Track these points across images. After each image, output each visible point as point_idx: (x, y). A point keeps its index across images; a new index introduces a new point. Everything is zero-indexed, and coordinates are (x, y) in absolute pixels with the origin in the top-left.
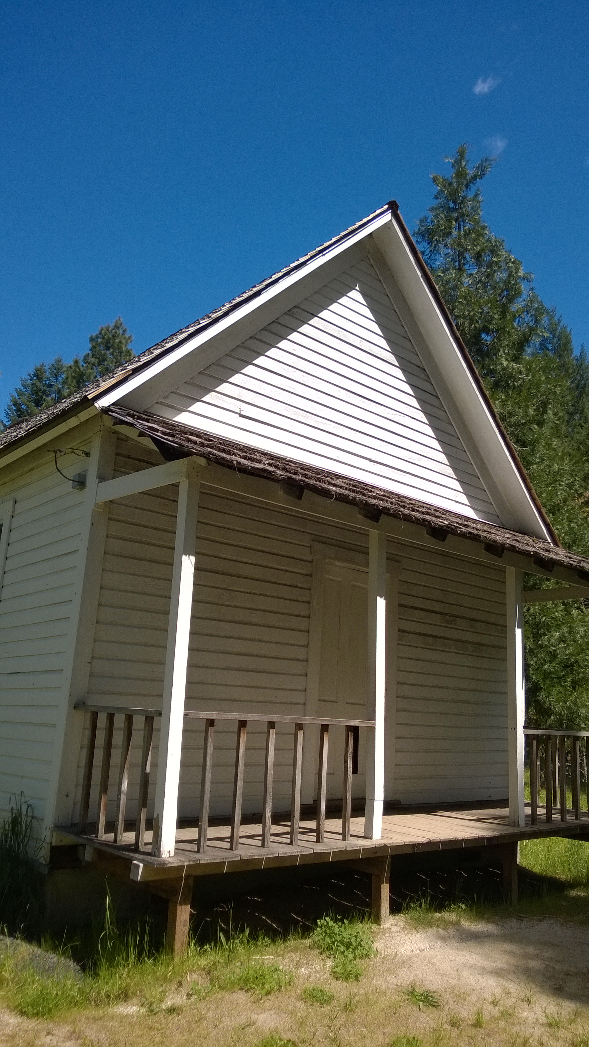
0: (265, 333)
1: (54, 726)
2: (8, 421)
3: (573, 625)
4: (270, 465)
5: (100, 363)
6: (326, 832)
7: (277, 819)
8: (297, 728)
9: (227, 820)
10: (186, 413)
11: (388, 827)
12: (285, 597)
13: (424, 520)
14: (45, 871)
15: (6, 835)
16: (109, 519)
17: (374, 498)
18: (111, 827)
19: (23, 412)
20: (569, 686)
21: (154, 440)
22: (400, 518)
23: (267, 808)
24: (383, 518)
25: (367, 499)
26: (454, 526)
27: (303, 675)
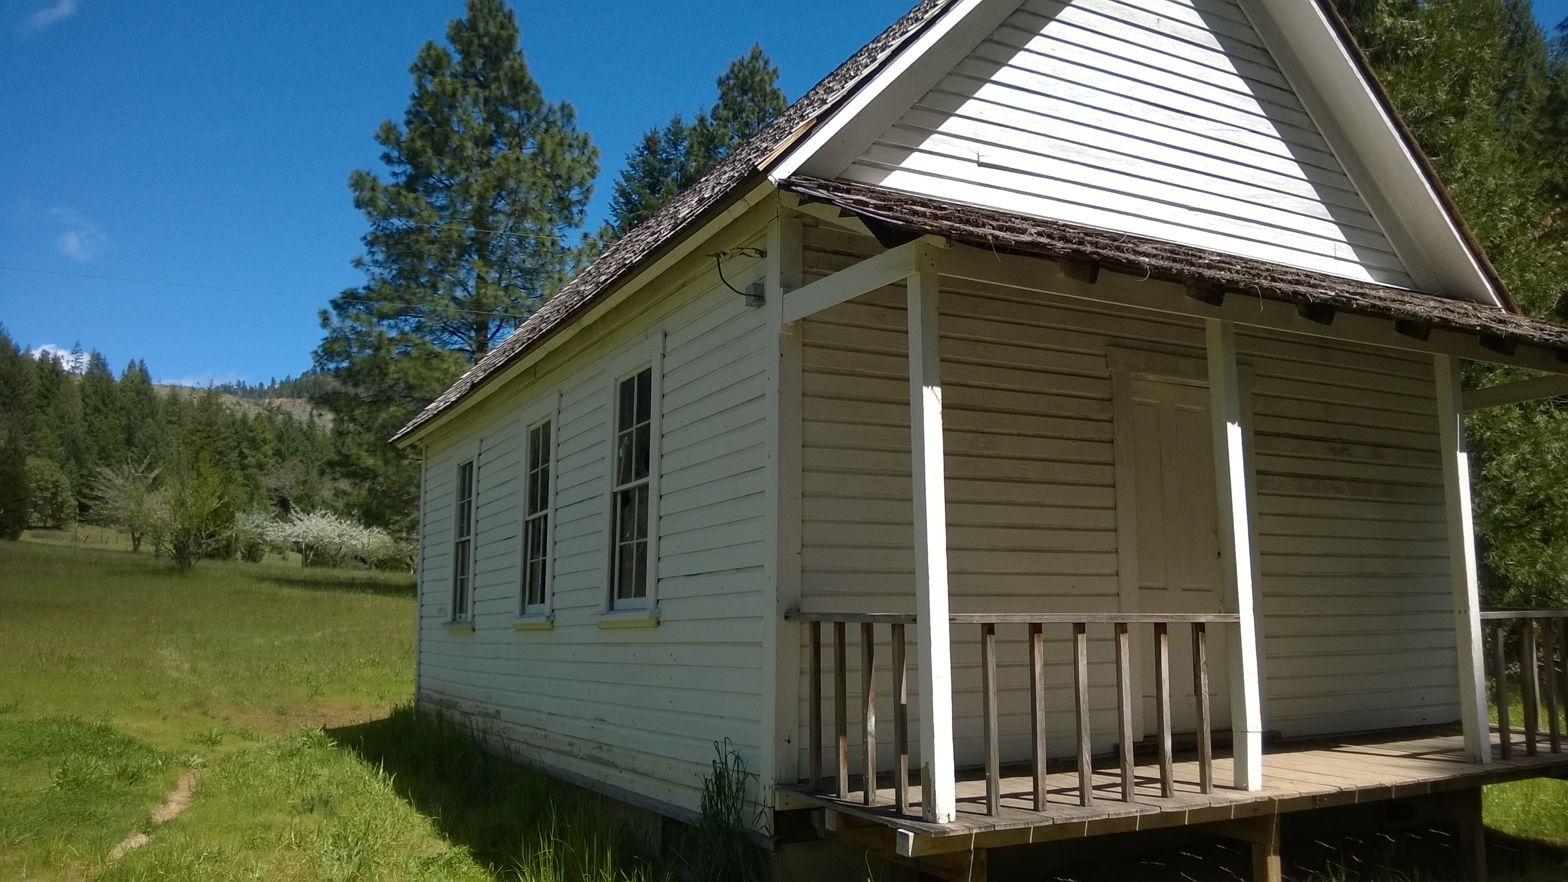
0: (1004, 29)
1: (760, 645)
2: (616, 221)
3: (1539, 439)
4: (1039, 234)
5: (735, 117)
6: (1175, 781)
7: (1100, 763)
8: (1119, 630)
9: (1025, 768)
10: (897, 172)
11: (1270, 771)
12: (1073, 437)
13: (1295, 293)
14: (769, 845)
15: (711, 798)
16: (804, 345)
17: (1209, 267)
18: (857, 782)
19: (635, 205)
20: (1538, 540)
21: (863, 218)
22: (1257, 295)
23: (1084, 748)
24: (1228, 297)
25: (1201, 270)
26: (1346, 297)
27: (1112, 553)
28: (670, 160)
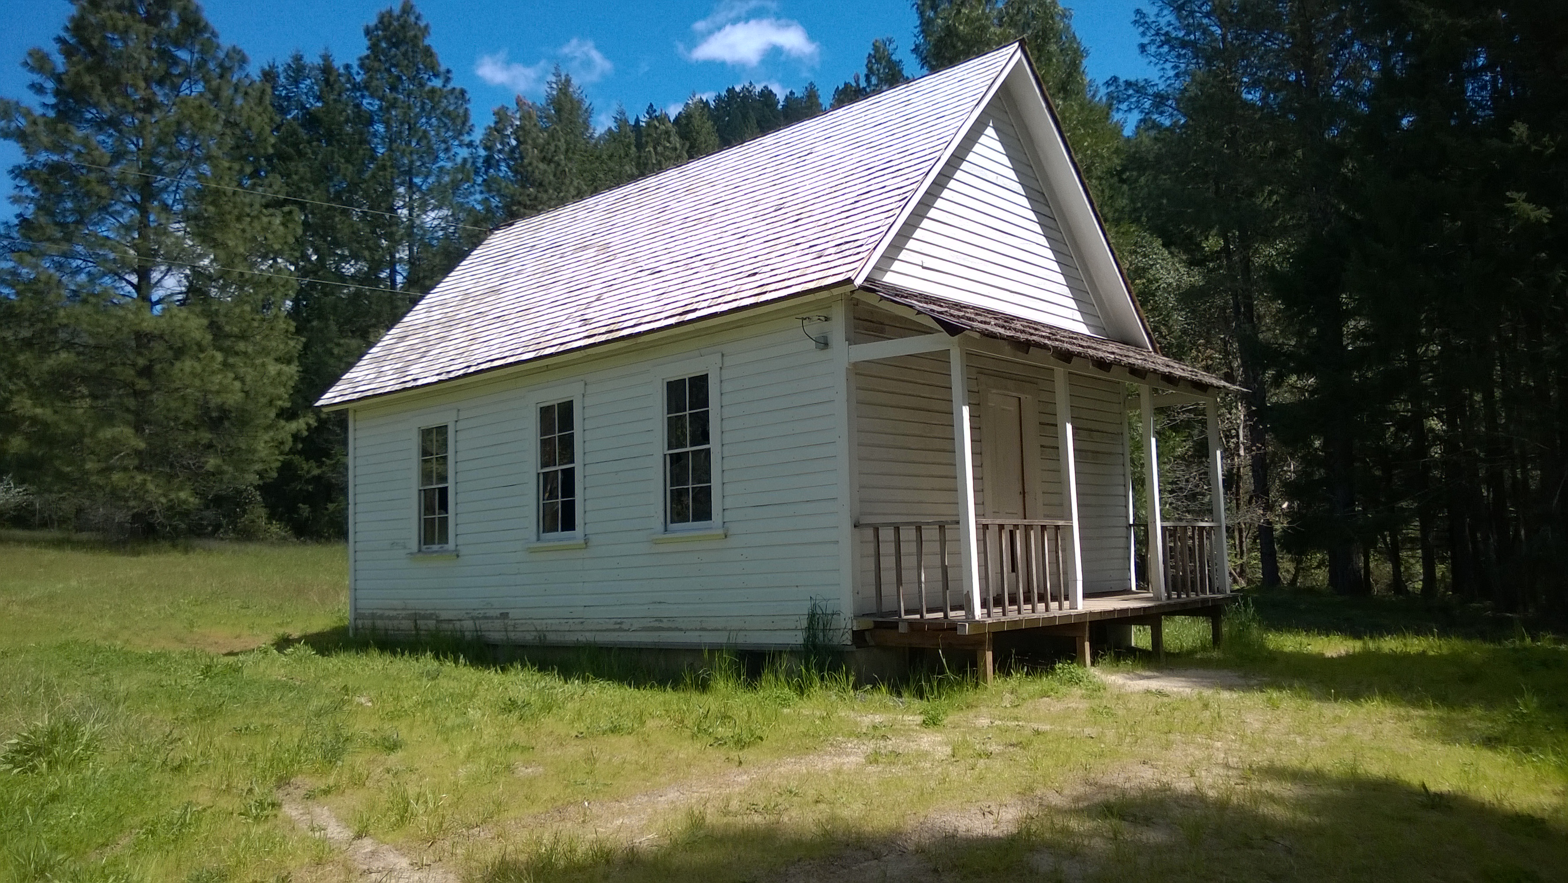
1: (839, 543)
10: (889, 272)
14: (853, 649)
16: (855, 374)
24: (1074, 359)
28: (290, 97)
